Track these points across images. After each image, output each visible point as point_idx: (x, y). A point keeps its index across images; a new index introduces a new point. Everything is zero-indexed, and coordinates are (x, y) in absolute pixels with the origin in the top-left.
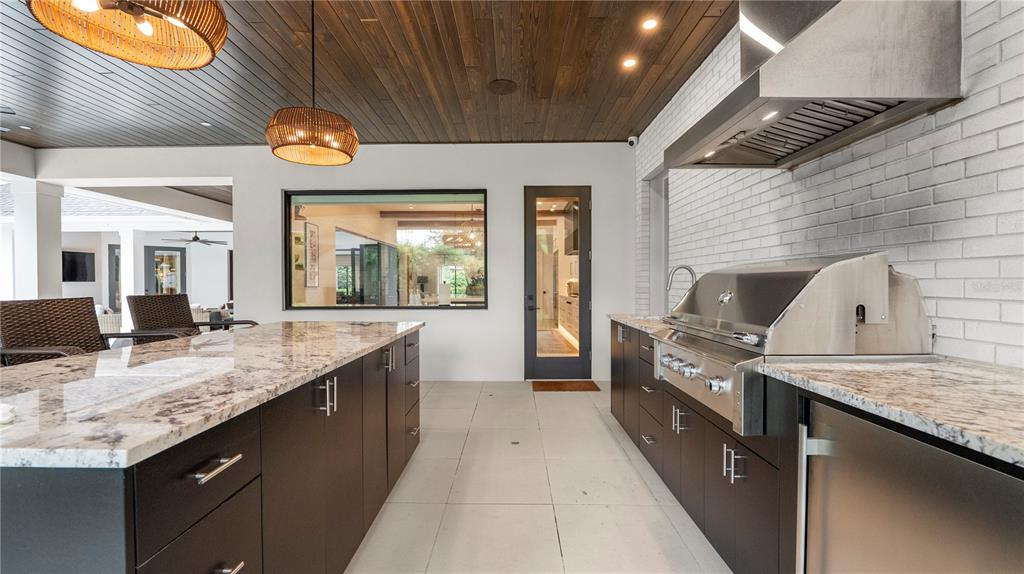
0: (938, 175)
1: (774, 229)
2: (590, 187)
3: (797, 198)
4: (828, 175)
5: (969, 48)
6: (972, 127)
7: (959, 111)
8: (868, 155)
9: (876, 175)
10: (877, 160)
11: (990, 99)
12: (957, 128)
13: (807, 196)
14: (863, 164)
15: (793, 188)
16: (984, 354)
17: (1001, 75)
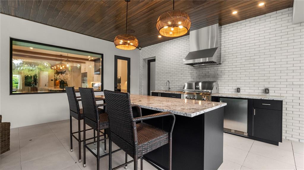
0: (218, 72)
1: (189, 75)
2: (130, 58)
3: (195, 71)
4: (201, 69)
5: (222, 58)
6: (222, 67)
7: (221, 65)
8: (208, 67)
9: (210, 70)
10: (210, 68)
11: (224, 65)
12: (220, 67)
13: (197, 71)
14: (207, 68)
15: (194, 69)
16: (223, 92)
17: (225, 63)
